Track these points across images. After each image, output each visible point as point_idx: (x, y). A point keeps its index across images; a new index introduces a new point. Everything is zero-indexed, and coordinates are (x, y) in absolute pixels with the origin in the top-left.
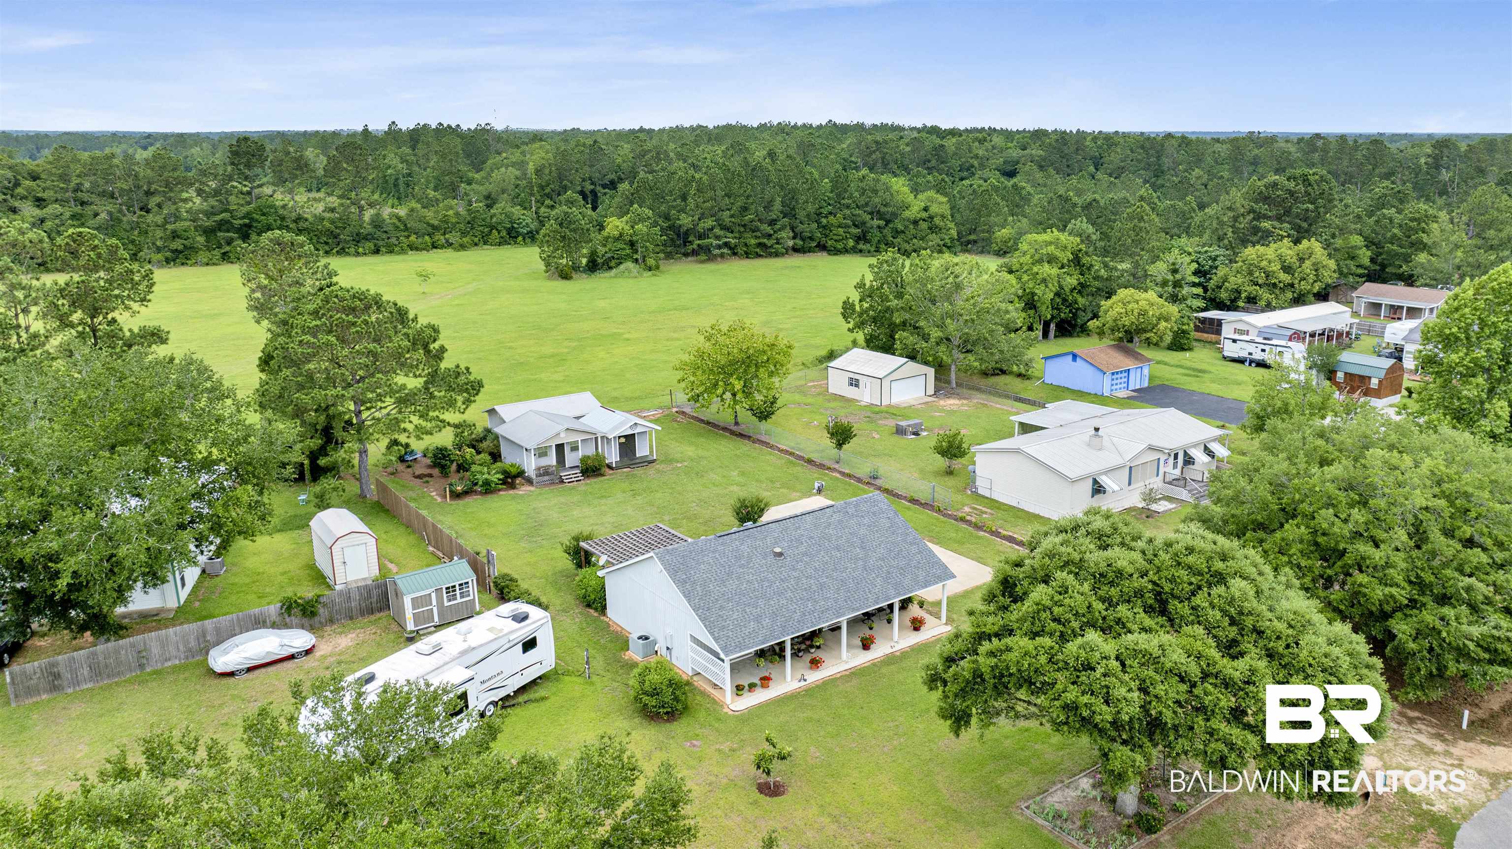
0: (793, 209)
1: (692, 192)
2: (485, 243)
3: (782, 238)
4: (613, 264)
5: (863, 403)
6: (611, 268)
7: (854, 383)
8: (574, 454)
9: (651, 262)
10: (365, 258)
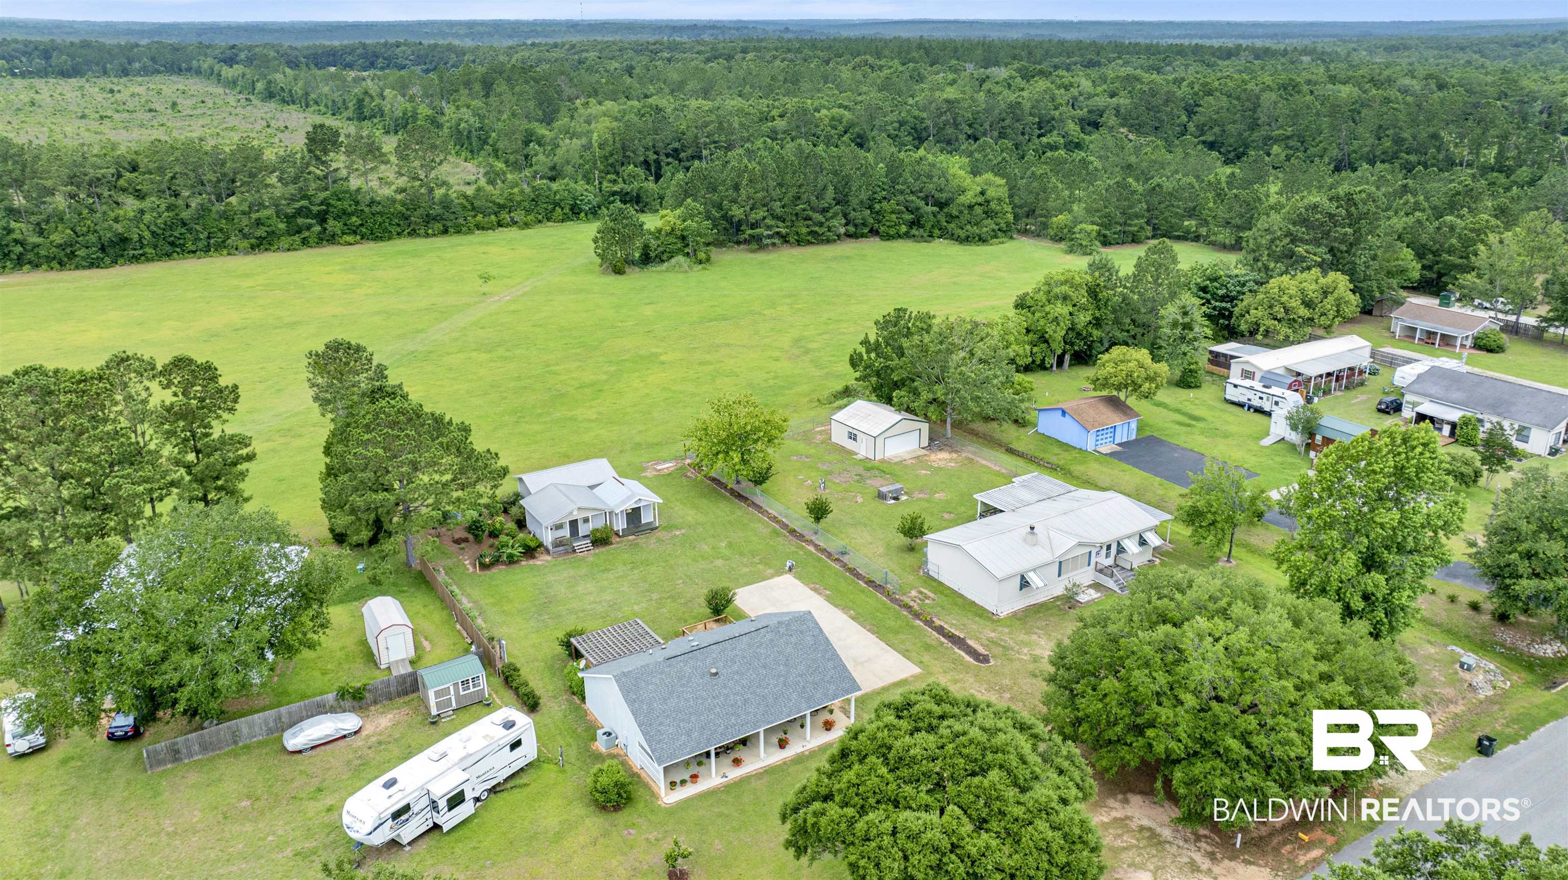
0: (846, 196)
1: (744, 182)
2: (548, 220)
3: (834, 225)
4: (664, 257)
5: (859, 457)
6: (663, 261)
7: (853, 437)
8: (586, 525)
9: (702, 255)
10: (434, 239)
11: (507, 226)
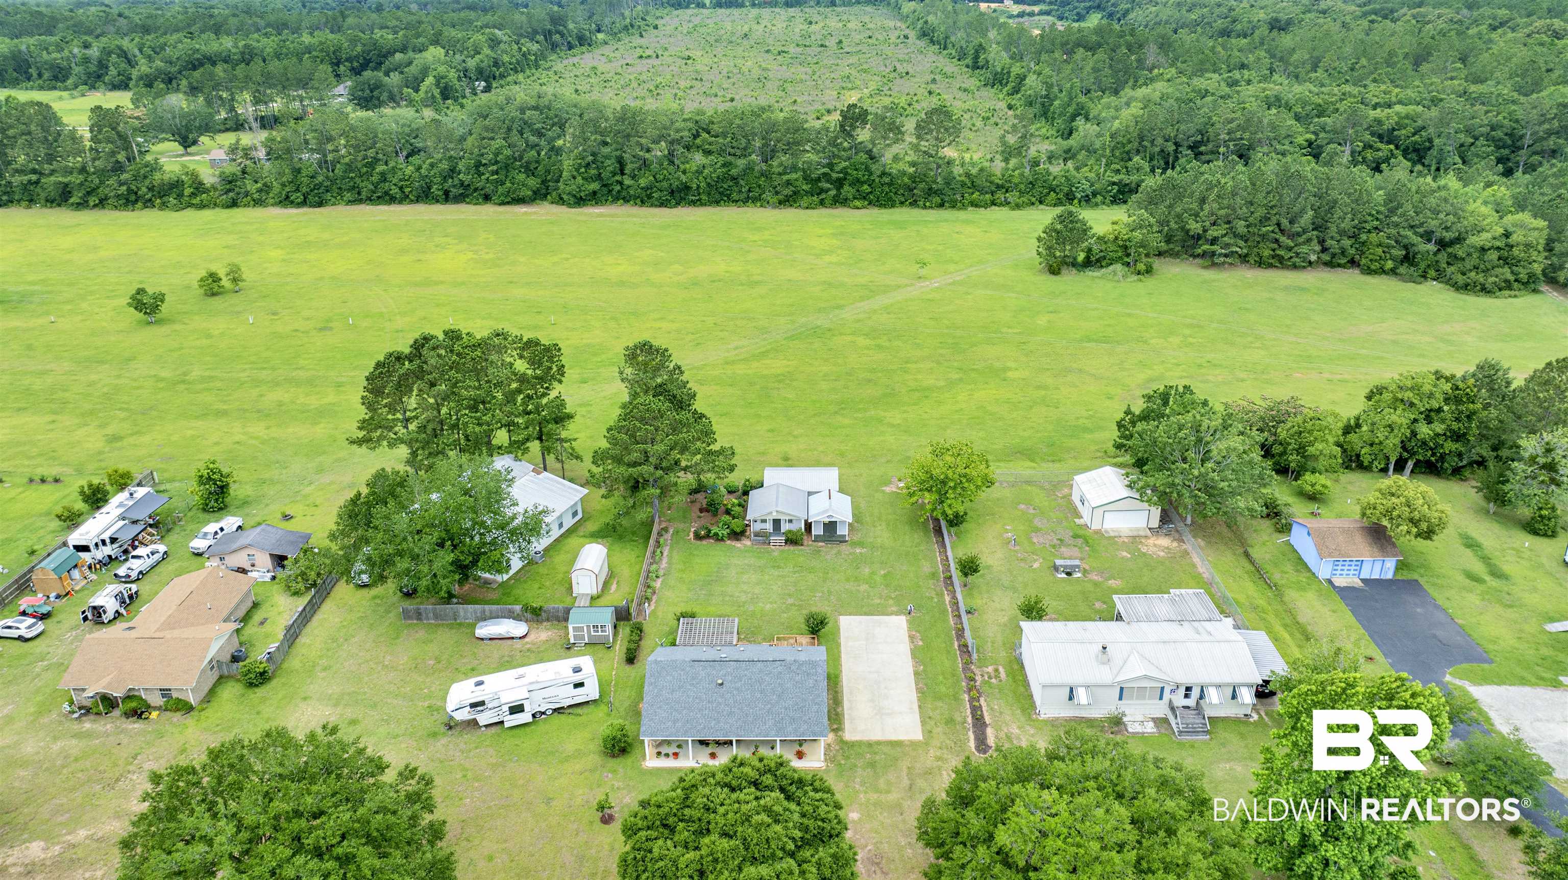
0: (1326, 222)
1: (1211, 198)
2: (1041, 202)
3: (1305, 251)
4: (1102, 264)
6: (1102, 267)
7: (1082, 501)
8: (786, 525)
9: (1142, 266)
10: (931, 211)
11: (1001, 205)
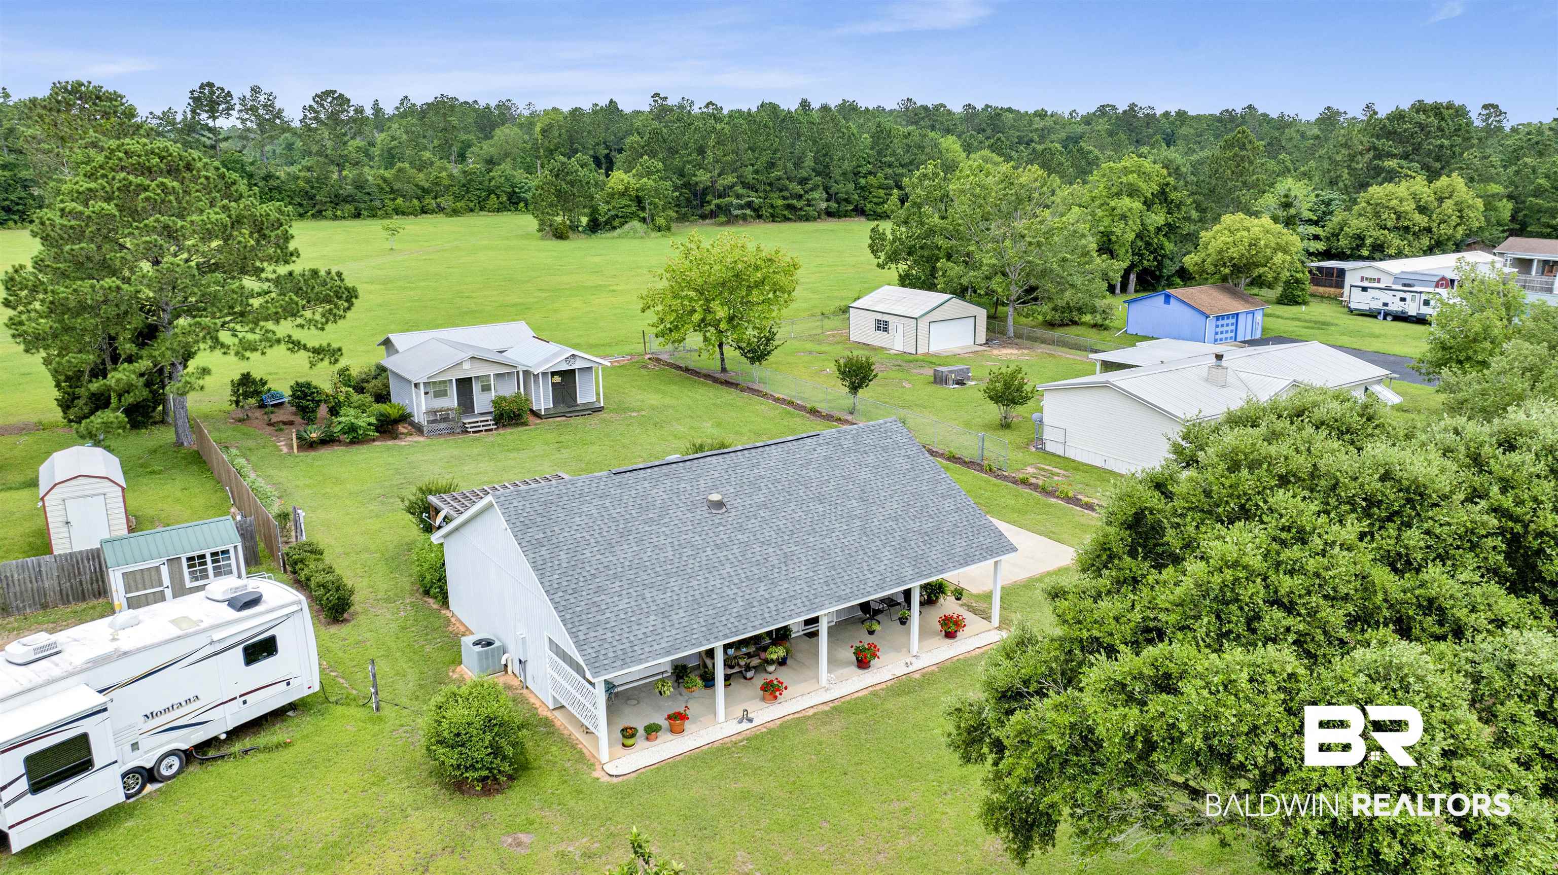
0: (827, 167)
1: (711, 144)
2: (482, 209)
3: (815, 199)
4: (616, 223)
5: (892, 352)
6: (614, 228)
7: (882, 326)
8: (486, 394)
9: (661, 221)
10: (344, 222)
